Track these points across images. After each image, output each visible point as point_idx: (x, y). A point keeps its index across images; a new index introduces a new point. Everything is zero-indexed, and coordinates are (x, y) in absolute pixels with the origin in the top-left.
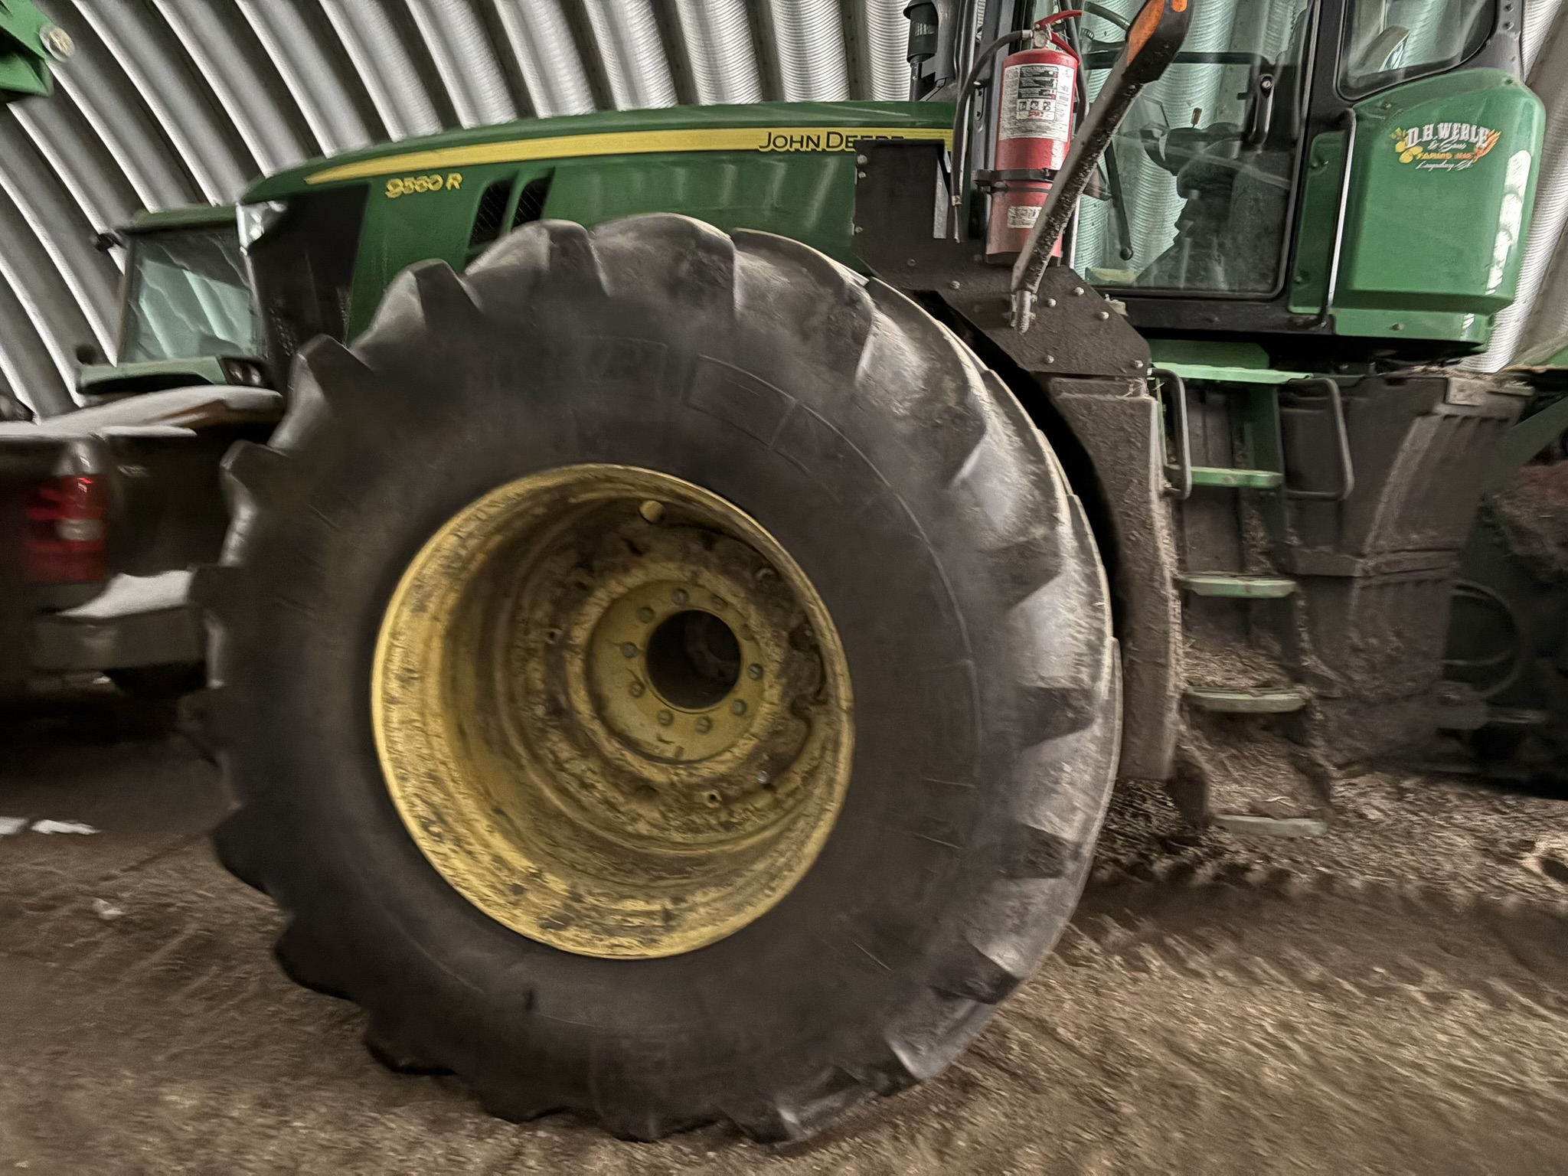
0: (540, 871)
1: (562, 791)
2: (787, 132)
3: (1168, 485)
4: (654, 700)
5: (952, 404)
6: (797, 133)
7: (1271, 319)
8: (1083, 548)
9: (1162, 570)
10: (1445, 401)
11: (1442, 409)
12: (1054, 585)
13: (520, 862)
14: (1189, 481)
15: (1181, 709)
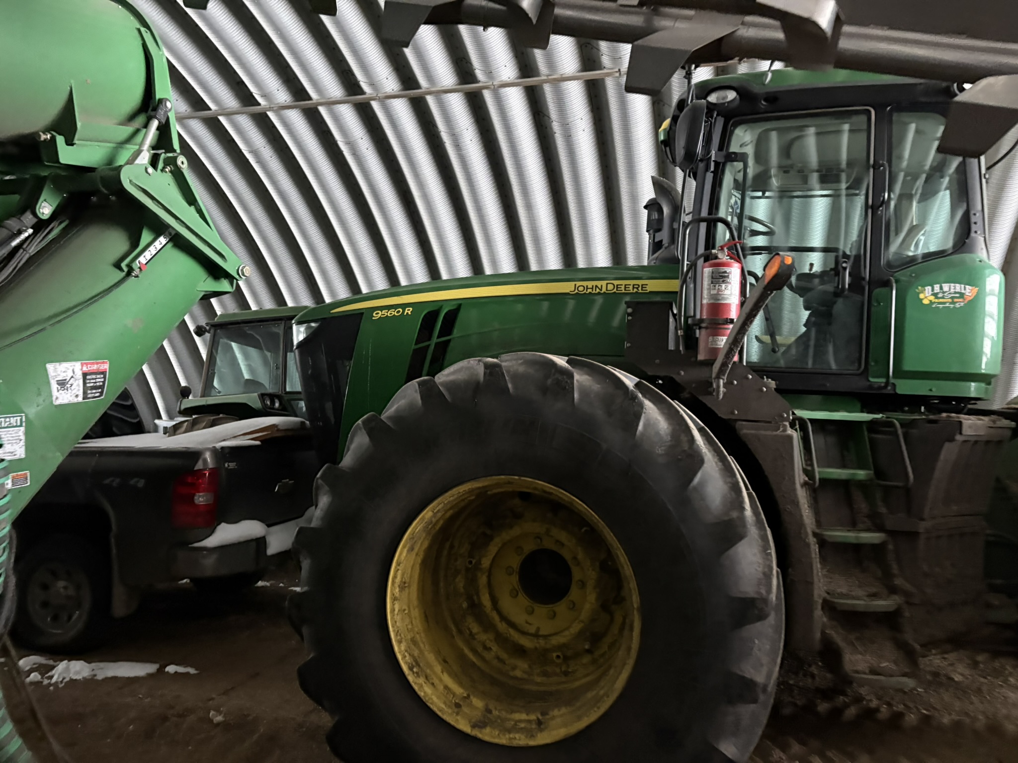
0: (469, 696)
1: (474, 651)
2: (585, 283)
3: (807, 479)
4: (523, 600)
5: (686, 448)
6: (590, 284)
7: (858, 384)
8: (758, 521)
9: (805, 528)
10: (961, 433)
11: (958, 437)
12: (743, 542)
13: (458, 690)
14: (817, 477)
15: (823, 608)
